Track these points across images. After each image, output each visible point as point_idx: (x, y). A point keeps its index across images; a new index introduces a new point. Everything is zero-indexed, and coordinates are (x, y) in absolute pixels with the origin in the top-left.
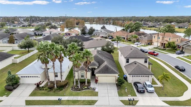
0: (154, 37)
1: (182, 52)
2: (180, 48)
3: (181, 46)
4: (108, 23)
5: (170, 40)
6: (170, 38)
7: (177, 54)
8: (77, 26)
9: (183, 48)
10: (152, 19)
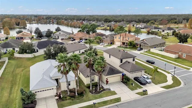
0: (116, 37)
1: (141, 49)
2: (138, 45)
3: (138, 44)
4: (51, 23)
5: (129, 39)
6: (129, 38)
7: (138, 50)
8: (17, 26)
9: (140, 45)
10: (94, 19)
